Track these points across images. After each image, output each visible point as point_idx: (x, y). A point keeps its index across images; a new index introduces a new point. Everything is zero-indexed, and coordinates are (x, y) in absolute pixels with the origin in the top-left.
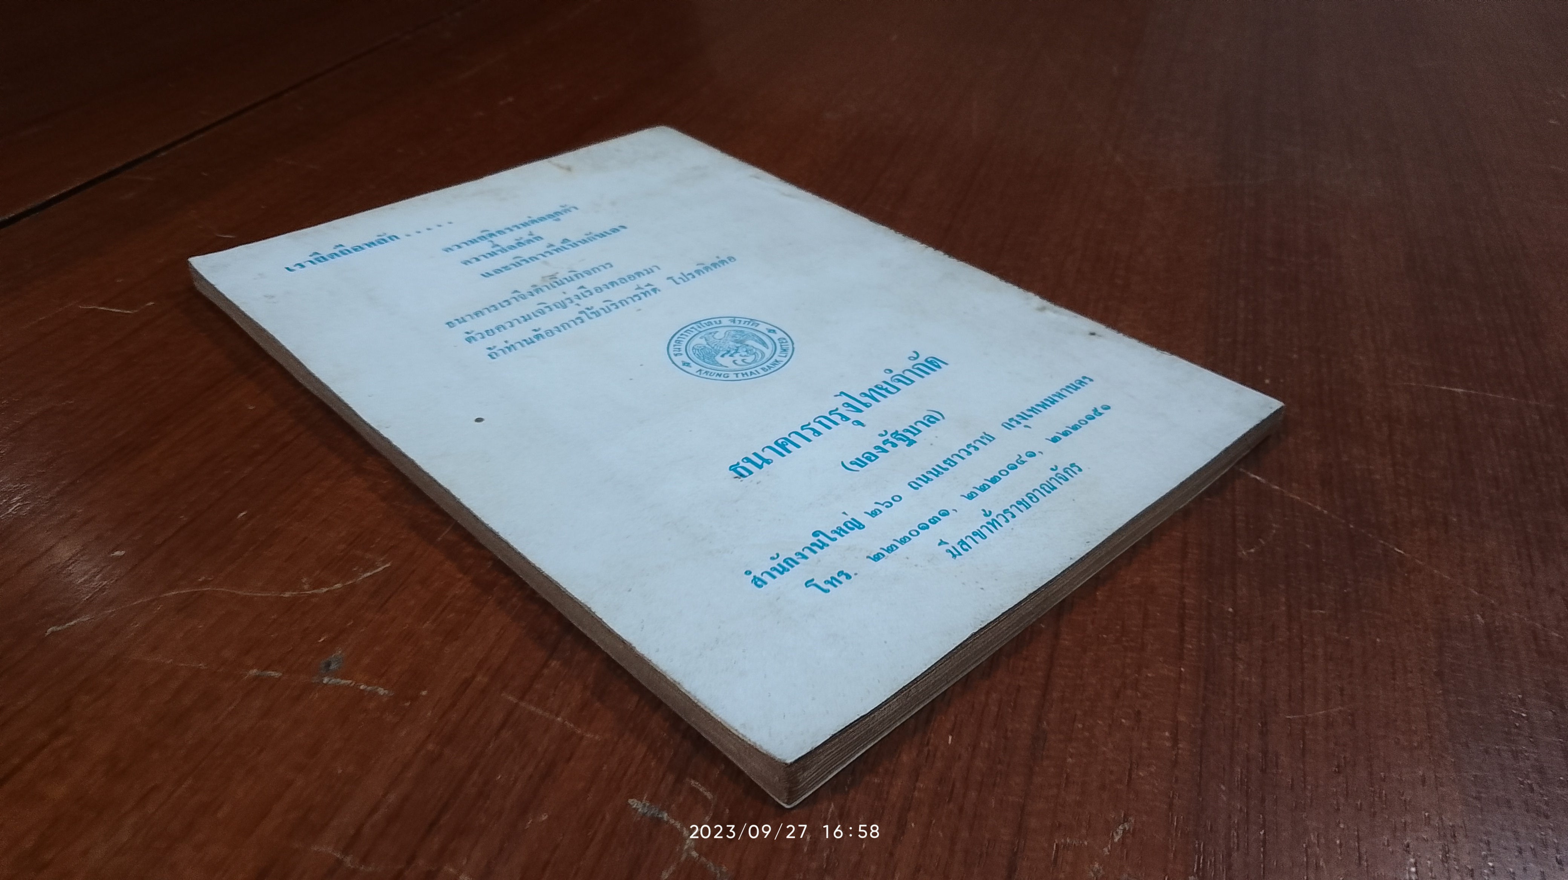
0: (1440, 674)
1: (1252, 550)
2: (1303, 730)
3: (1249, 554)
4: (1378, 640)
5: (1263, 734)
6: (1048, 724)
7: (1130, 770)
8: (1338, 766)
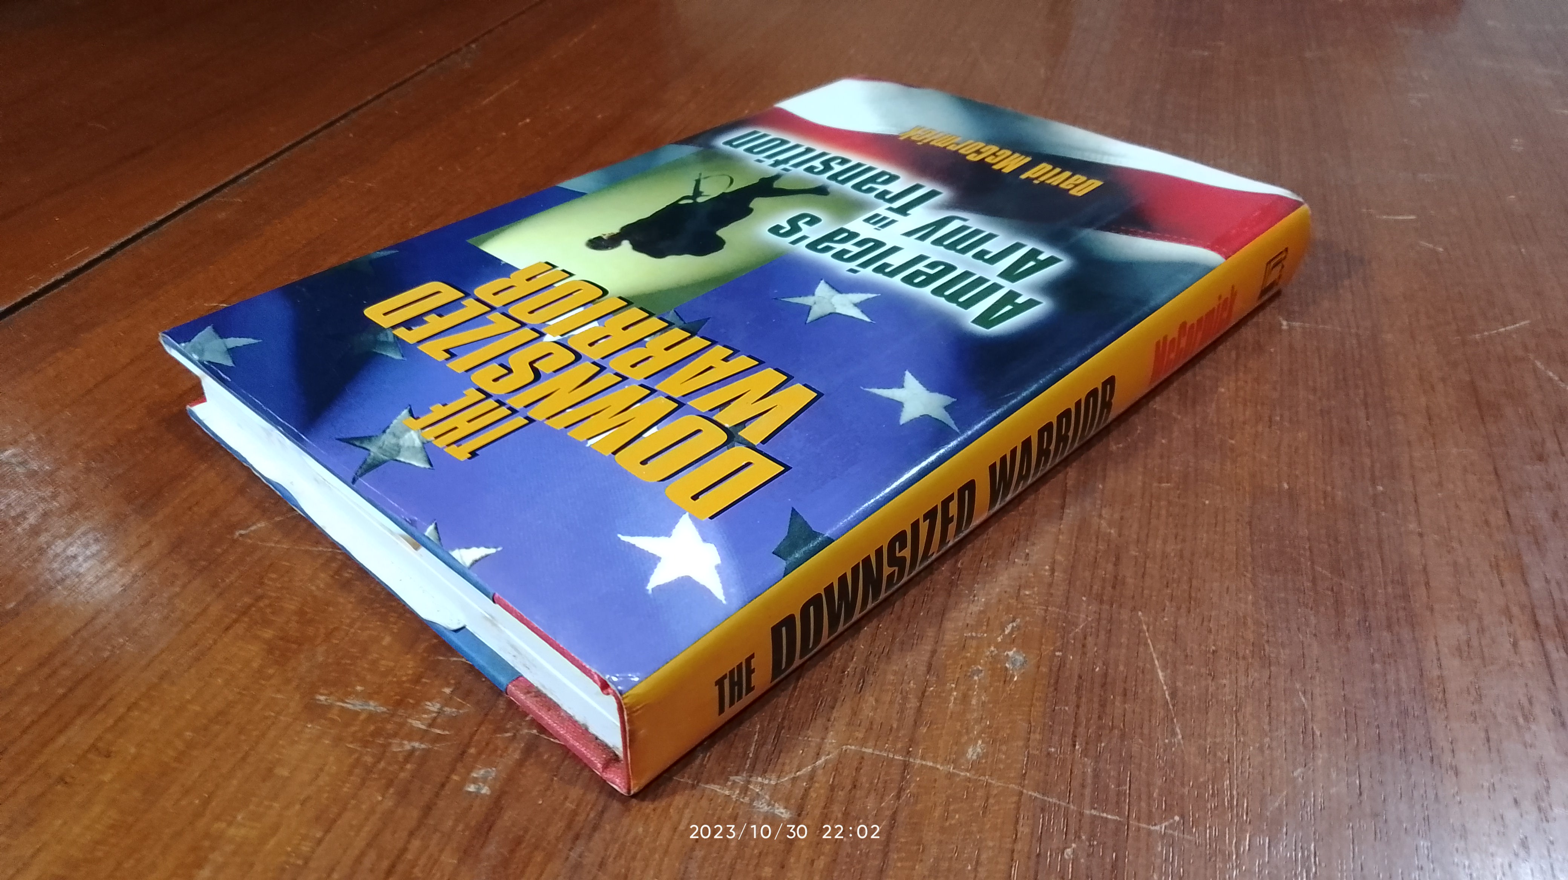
0: (1250, 523)
1: (1121, 445)
2: (1145, 563)
3: (1118, 448)
4: (1207, 502)
5: (1115, 565)
6: (962, 564)
7: (1019, 590)
8: (1167, 583)
